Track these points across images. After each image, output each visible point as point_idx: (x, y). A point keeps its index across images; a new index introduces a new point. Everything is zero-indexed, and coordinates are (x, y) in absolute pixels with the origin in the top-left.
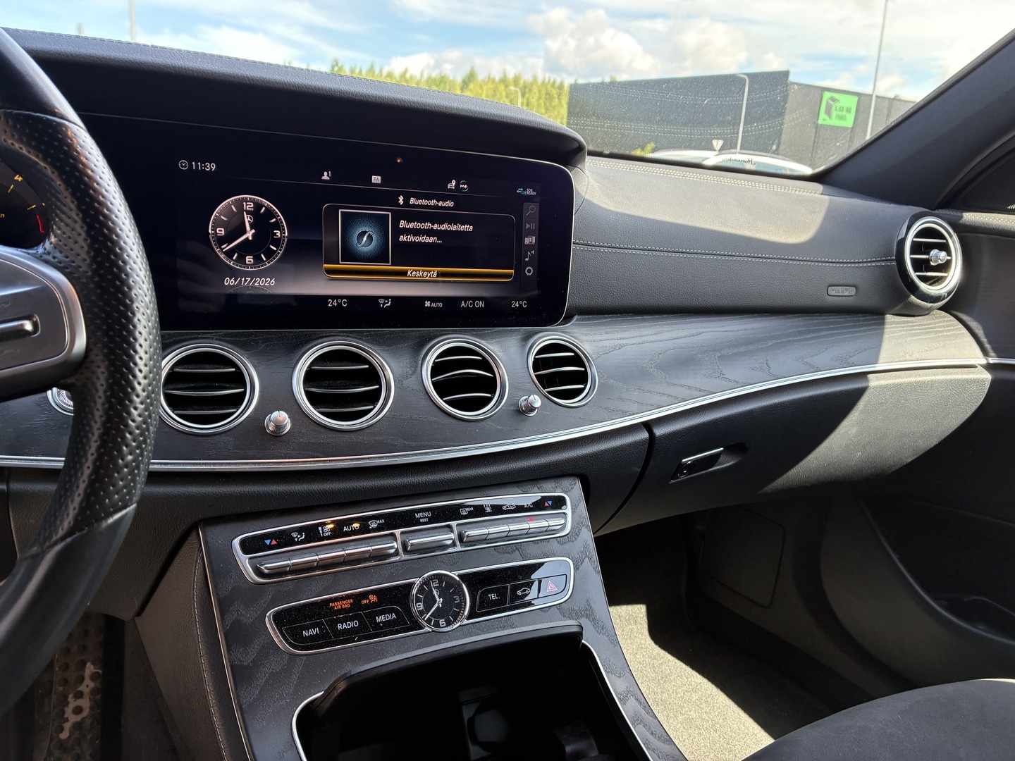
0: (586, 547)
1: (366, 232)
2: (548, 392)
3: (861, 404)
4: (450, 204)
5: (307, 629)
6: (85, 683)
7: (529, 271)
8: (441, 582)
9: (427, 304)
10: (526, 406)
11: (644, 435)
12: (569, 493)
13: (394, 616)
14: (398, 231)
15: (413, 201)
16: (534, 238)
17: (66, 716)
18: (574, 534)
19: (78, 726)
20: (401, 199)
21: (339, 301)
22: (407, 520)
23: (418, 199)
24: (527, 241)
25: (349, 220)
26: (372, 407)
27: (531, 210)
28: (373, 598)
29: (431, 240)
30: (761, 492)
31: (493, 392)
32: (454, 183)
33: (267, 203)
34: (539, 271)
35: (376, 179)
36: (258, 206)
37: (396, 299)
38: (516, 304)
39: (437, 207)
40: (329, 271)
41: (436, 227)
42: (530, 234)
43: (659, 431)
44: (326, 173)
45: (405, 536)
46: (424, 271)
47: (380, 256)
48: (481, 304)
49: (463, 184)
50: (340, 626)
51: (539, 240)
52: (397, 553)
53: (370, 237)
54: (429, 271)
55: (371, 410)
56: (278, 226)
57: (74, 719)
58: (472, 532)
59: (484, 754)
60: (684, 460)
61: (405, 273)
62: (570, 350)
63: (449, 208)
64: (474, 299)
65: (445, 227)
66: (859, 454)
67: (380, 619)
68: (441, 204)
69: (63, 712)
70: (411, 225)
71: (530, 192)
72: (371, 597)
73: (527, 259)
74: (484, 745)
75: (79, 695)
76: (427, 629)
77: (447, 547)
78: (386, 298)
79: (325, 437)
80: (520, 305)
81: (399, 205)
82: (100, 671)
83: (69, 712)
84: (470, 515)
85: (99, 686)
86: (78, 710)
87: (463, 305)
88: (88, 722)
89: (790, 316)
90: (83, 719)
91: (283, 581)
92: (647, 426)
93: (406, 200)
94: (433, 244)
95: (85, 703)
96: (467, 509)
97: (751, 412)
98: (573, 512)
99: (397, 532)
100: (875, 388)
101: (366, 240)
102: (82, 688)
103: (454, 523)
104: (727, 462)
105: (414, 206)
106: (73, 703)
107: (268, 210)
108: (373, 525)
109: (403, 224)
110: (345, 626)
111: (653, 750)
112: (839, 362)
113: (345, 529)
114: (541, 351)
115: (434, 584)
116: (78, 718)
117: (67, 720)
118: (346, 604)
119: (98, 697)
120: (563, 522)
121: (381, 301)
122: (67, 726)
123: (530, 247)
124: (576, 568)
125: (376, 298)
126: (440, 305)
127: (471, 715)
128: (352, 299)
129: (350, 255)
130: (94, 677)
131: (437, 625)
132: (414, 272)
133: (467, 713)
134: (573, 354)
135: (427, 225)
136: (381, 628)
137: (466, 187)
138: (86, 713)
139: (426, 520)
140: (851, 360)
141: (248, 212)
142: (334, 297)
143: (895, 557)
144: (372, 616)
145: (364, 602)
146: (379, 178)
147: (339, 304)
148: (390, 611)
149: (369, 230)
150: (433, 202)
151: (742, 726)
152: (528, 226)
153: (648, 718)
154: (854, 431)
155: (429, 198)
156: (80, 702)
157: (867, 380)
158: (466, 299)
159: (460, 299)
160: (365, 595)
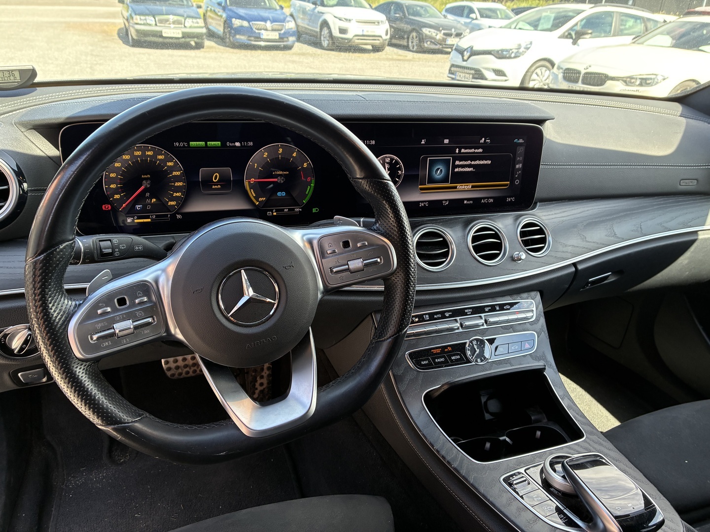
0: (542, 326)
1: (439, 168)
2: (527, 249)
3: (692, 248)
4: (480, 150)
5: (423, 361)
6: (264, 372)
7: (517, 182)
8: (477, 342)
9: (465, 202)
10: (518, 257)
11: (573, 269)
12: (535, 299)
13: (459, 357)
14: (455, 167)
15: (463, 151)
16: (521, 164)
17: (256, 387)
18: (537, 320)
19: (262, 392)
20: (457, 150)
21: (425, 203)
22: (461, 312)
23: (465, 149)
24: (517, 166)
25: (432, 163)
26: (445, 259)
27: (521, 150)
28: (450, 349)
29: (471, 169)
30: (626, 291)
31: (501, 250)
32: (483, 139)
33: (396, 158)
34: (521, 182)
35: (446, 141)
36: (392, 159)
37: (451, 201)
38: (509, 200)
39: (474, 153)
40: (421, 189)
41: (473, 163)
42: (519, 162)
43: (580, 267)
44: (423, 140)
45: (461, 320)
46: (465, 186)
47: (445, 180)
48: (491, 200)
49: (488, 139)
50: (436, 360)
51: (523, 166)
52: (458, 329)
53: (441, 170)
54: (468, 185)
55: (445, 261)
56: (400, 169)
57: (260, 388)
58: (492, 320)
59: (492, 417)
60: (590, 280)
61: (456, 187)
62: (538, 226)
63: (480, 153)
64: (488, 198)
65: (477, 162)
66: (687, 273)
67: (453, 358)
68: (476, 151)
69: (255, 385)
70: (461, 163)
71: (521, 141)
72: (449, 348)
73: (516, 176)
74: (491, 414)
75: (262, 377)
76: (473, 363)
77: (480, 326)
78: (446, 200)
79: (427, 275)
80: (511, 200)
81: (456, 153)
82: (271, 366)
83: (257, 385)
84: (490, 311)
85: (271, 373)
86: (262, 384)
87: (482, 201)
88: (266, 390)
89: (656, 197)
90: (264, 389)
91: (411, 339)
92: (574, 265)
93: (460, 151)
94: (471, 171)
95: (265, 381)
96: (488, 308)
97: (629, 255)
98: (537, 309)
99: (458, 318)
100: (702, 239)
101: (439, 172)
102: (263, 374)
103: (482, 315)
104: (612, 279)
105: (463, 153)
106: (259, 381)
107: (396, 161)
108: (447, 315)
109: (457, 163)
110: (439, 360)
111: (579, 421)
112: (682, 225)
113: (435, 316)
114: (524, 227)
115: (475, 342)
116: (262, 388)
117: (257, 389)
118: (438, 351)
119: (271, 378)
120: (532, 315)
121: (444, 202)
122: (257, 392)
123: (519, 169)
124: (538, 337)
125: (441, 201)
126: (471, 202)
127: (485, 400)
128: (430, 202)
129: (432, 180)
130: (268, 368)
131: (476, 361)
132: (460, 187)
133: (483, 400)
134: (539, 228)
135: (469, 162)
136: (454, 362)
137: (489, 141)
138: (265, 386)
139: (470, 313)
140: (689, 224)
141: (387, 163)
142: (422, 202)
143: (700, 328)
144: (450, 357)
145: (446, 350)
146: (448, 140)
147: (424, 205)
148: (457, 355)
149: (441, 167)
150: (473, 150)
151: (599, 412)
152: (518, 159)
153: (574, 407)
154: (686, 262)
155: (470, 148)
156: (262, 381)
157: (697, 235)
158: (484, 198)
159: (480, 199)
160: (446, 347)
